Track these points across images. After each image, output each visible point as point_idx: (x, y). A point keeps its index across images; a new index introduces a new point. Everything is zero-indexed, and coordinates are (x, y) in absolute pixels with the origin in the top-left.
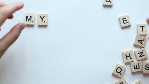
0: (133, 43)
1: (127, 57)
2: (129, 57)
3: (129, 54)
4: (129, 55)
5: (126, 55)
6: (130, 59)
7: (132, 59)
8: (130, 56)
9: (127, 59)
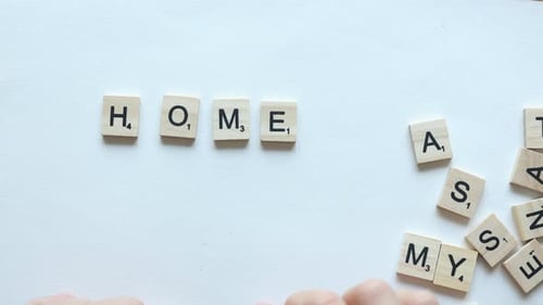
0: (508, 178)
1: (113, 116)
2: (121, 119)
3: (125, 109)
4: (122, 113)
5: (113, 108)
6: (124, 125)
7: (129, 127)
8: (124, 116)
9: (112, 124)
